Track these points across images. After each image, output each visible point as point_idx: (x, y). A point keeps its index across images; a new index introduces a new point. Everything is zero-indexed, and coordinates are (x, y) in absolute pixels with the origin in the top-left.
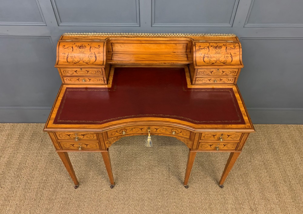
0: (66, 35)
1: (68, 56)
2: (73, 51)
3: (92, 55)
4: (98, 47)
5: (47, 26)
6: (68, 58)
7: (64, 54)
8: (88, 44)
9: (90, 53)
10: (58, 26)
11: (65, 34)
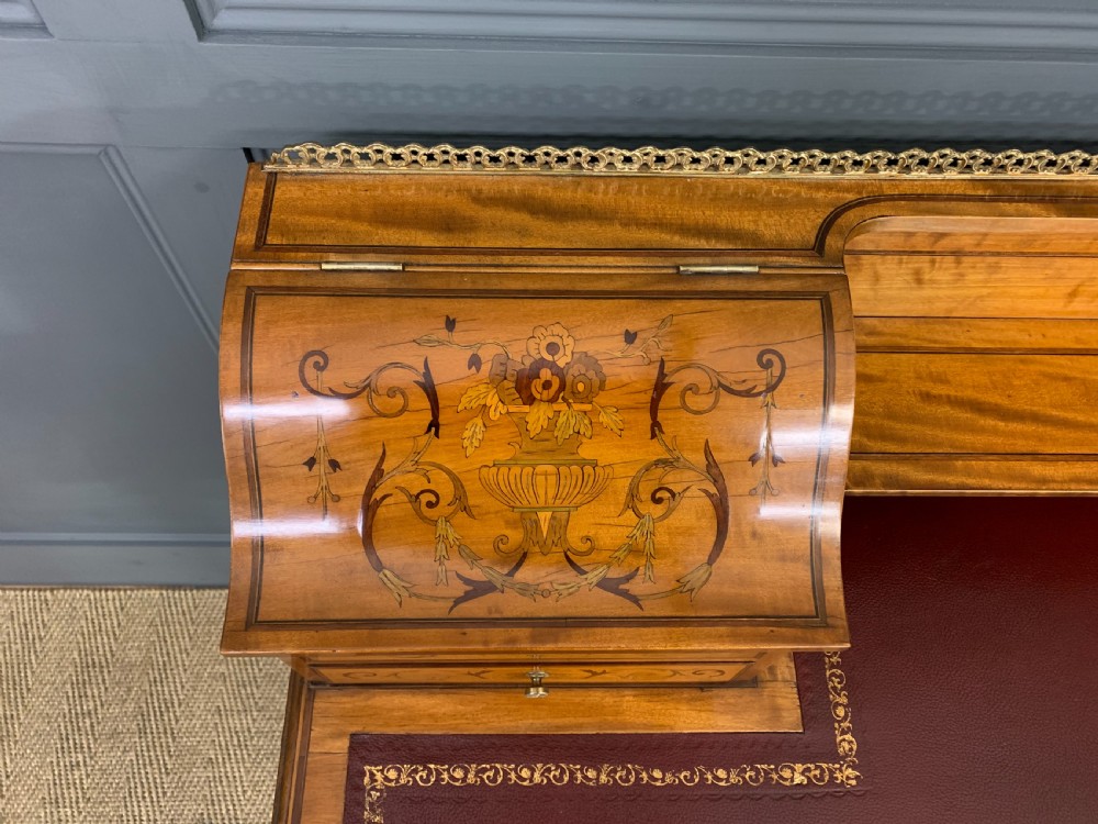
0: (305, 168)
1: (372, 487)
2: (435, 425)
3: (673, 480)
4: (761, 378)
5: (42, 28)
6: (382, 512)
7: (321, 468)
8: (630, 337)
9: (656, 451)
10: (202, 30)
11: (294, 157)
